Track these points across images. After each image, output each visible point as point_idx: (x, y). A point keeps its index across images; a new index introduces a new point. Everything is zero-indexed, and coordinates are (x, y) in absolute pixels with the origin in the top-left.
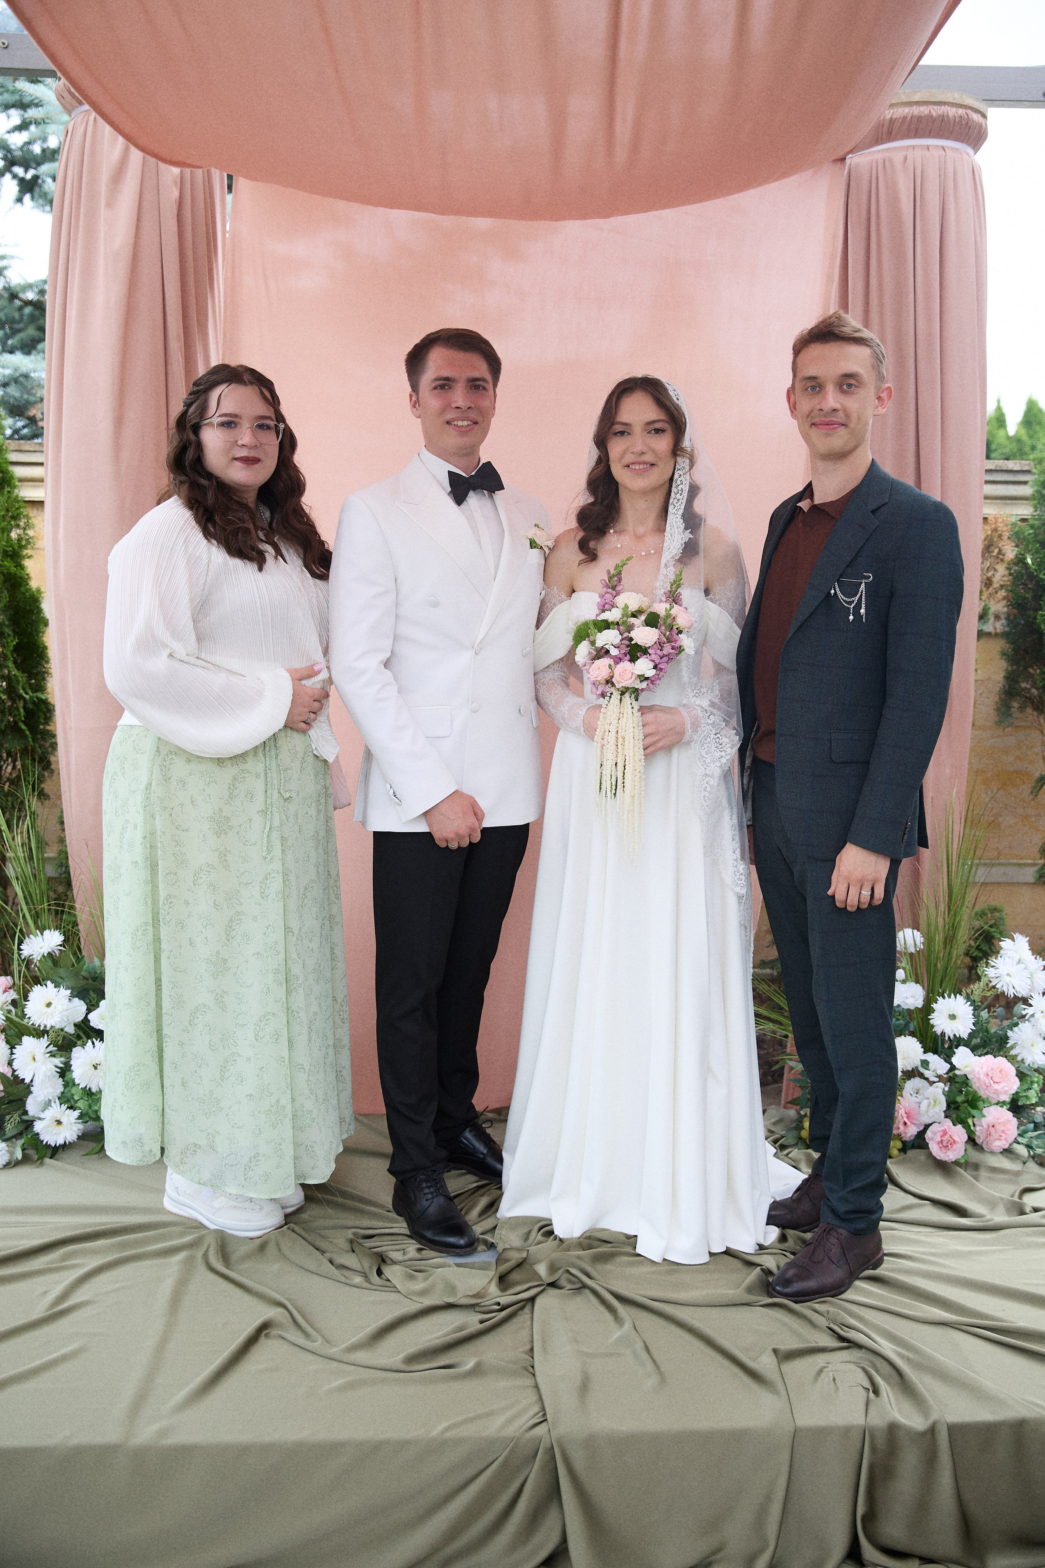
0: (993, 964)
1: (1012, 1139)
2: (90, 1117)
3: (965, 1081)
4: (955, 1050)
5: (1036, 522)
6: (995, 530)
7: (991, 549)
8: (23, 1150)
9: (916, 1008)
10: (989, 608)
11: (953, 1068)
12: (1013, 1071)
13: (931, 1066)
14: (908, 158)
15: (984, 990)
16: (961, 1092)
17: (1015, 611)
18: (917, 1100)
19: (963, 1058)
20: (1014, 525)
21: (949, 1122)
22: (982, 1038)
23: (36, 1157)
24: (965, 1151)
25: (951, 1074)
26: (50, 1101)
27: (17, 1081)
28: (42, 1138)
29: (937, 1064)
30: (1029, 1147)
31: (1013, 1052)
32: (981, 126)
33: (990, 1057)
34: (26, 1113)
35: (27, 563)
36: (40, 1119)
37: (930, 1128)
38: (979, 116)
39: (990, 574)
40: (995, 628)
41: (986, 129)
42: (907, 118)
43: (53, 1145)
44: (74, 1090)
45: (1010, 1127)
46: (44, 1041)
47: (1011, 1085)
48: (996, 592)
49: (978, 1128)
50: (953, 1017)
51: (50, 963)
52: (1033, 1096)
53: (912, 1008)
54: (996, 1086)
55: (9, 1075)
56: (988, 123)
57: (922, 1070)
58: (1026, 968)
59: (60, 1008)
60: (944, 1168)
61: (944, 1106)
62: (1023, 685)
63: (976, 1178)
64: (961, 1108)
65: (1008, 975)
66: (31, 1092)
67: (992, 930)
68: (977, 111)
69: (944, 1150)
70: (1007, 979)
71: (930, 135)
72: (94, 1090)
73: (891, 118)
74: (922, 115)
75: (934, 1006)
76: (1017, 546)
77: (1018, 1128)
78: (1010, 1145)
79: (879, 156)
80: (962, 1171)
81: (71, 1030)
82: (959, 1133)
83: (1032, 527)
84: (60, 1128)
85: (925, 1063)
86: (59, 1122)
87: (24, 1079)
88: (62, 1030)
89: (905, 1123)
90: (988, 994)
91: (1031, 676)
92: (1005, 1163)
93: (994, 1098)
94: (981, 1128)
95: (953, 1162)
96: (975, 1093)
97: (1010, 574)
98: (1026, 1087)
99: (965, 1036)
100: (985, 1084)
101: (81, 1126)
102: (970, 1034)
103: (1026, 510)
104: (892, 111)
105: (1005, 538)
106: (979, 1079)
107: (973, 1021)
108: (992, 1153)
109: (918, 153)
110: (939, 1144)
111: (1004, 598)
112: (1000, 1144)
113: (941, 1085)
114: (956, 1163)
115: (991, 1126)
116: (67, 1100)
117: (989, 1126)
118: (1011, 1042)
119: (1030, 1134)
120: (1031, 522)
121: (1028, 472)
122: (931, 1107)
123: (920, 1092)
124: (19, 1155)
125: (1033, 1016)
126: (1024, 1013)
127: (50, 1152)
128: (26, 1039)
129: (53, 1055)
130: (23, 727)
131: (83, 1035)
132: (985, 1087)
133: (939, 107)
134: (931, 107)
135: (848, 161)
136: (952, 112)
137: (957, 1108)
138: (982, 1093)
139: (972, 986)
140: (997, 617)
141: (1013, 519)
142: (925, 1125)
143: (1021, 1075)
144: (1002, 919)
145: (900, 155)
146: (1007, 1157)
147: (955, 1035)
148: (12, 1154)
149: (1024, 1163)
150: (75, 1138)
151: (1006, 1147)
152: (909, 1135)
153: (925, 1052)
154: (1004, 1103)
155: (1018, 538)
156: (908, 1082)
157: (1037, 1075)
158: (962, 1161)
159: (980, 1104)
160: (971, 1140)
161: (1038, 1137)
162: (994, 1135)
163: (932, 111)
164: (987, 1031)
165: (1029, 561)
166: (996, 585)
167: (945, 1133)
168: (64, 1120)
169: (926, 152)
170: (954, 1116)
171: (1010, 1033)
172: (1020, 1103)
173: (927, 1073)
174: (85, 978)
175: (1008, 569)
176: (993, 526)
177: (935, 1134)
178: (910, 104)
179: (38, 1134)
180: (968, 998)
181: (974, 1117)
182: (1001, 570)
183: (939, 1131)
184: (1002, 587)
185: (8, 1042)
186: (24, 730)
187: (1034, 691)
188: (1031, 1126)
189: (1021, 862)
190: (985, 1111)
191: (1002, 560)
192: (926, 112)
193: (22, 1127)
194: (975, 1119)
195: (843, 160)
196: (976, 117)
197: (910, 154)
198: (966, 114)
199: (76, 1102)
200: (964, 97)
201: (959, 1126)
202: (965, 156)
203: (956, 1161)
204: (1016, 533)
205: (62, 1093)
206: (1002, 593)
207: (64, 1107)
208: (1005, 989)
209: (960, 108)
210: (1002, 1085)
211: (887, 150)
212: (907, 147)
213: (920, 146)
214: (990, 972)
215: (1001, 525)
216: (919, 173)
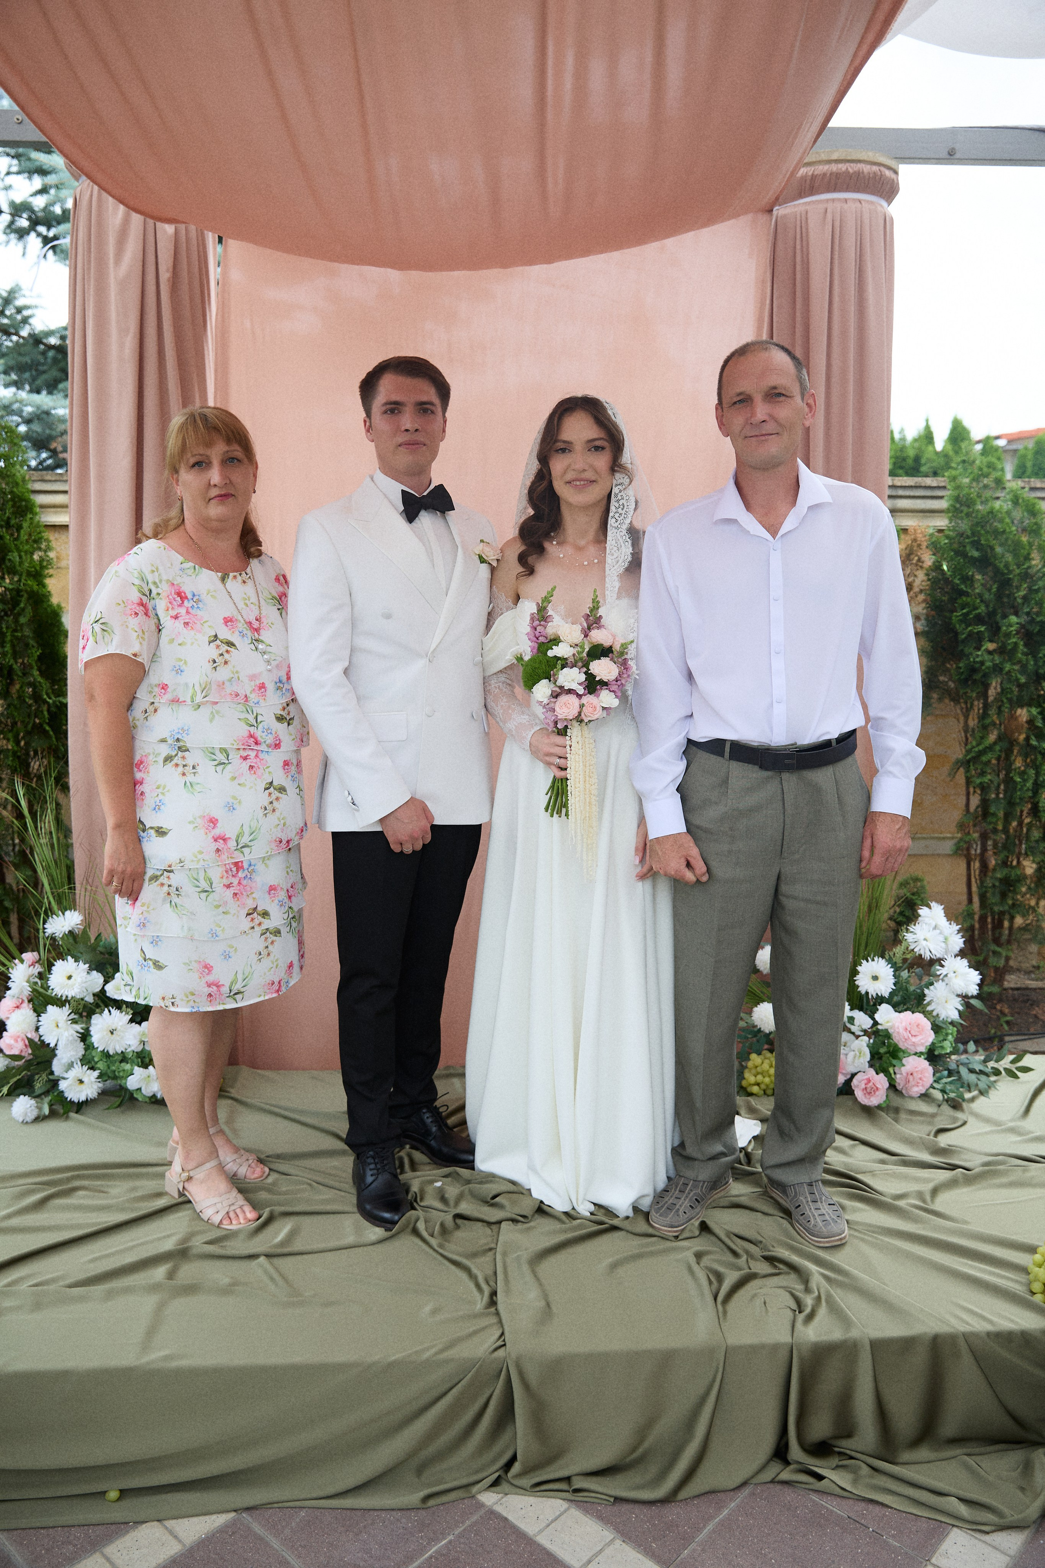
0: (912, 930)
1: (928, 1085)
2: (109, 1077)
3: (887, 1035)
4: (878, 1007)
5: (951, 533)
6: (915, 540)
7: (912, 557)
8: (51, 1105)
11: (876, 1023)
12: (928, 1025)
13: (856, 1022)
14: (829, 210)
15: (904, 953)
16: (884, 1043)
17: (933, 613)
19: (886, 1015)
20: (932, 535)
21: (872, 1072)
22: (902, 997)
23: (62, 1111)
24: (887, 1096)
25: (874, 1029)
26: (72, 1063)
27: (44, 1045)
28: (66, 1095)
29: (862, 1020)
30: (943, 1091)
31: (929, 1008)
32: (893, 181)
33: (909, 1013)
34: (52, 1073)
35: (48, 581)
36: (64, 1078)
37: (856, 1077)
38: (891, 171)
39: (911, 580)
41: (898, 183)
42: (826, 174)
43: (76, 1101)
44: (94, 1053)
45: (927, 1075)
46: (66, 1010)
47: (929, 1037)
48: (916, 596)
49: (898, 1076)
50: (875, 978)
51: (71, 940)
52: (948, 1046)
54: (914, 1039)
55: (37, 1040)
56: (900, 178)
57: (848, 1025)
58: (941, 933)
59: (79, 980)
60: (868, 1112)
61: (868, 1057)
62: (941, 678)
63: (896, 1120)
64: (884, 1058)
65: (925, 939)
66: (55, 1055)
67: (914, 898)
68: (889, 168)
69: (867, 1095)
70: (924, 943)
71: (847, 189)
72: (111, 1053)
73: (813, 175)
74: (841, 172)
75: (859, 968)
76: (934, 554)
77: (934, 1075)
78: (927, 1090)
79: (802, 209)
80: (884, 1114)
81: (90, 999)
82: (881, 1081)
83: (947, 537)
84: (82, 1086)
86: (81, 1082)
87: (49, 1044)
88: (82, 999)
90: (908, 956)
91: (948, 670)
92: (923, 1107)
93: (913, 1050)
94: (901, 1076)
95: (876, 1107)
96: (896, 1045)
97: (929, 580)
98: (941, 1038)
99: (886, 995)
100: (904, 1037)
101: (100, 1085)
102: (890, 993)
103: (942, 522)
105: (924, 547)
106: (898, 1033)
107: (893, 981)
108: (912, 1098)
109: (838, 205)
110: (863, 1090)
111: (924, 601)
112: (917, 1090)
113: (866, 1038)
114: (879, 1107)
116: (88, 1061)
117: (908, 1074)
118: (927, 999)
119: (945, 1080)
120: (947, 532)
121: (944, 488)
122: (857, 1058)
123: (849, 1045)
124: (46, 1111)
125: (946, 975)
126: (938, 973)
127: (75, 1108)
128: (50, 1008)
129: (74, 1021)
130: (47, 728)
131: (101, 1005)
132: (904, 1040)
133: (855, 165)
134: (848, 164)
135: (775, 212)
136: (866, 169)
137: (880, 1058)
138: (902, 1046)
139: (894, 950)
141: (931, 531)
142: (852, 1074)
143: (937, 1028)
144: (923, 887)
145: (822, 206)
146: (923, 1101)
147: (877, 994)
148: (40, 1109)
149: (939, 1106)
150: (95, 1095)
151: (923, 1092)
154: (922, 1053)
155: (935, 547)
157: (951, 1027)
158: (884, 1105)
159: (901, 1054)
160: (892, 1086)
161: (951, 1083)
162: (912, 1083)
163: (849, 168)
164: (907, 990)
165: (945, 568)
166: (916, 589)
167: (869, 1081)
168: (85, 1079)
169: (845, 204)
170: (878, 1065)
171: (926, 991)
172: (936, 1053)
173: (854, 1028)
174: (101, 953)
175: (927, 575)
176: (915, 536)
177: (860, 1082)
178: (829, 162)
179: (62, 1092)
180: (890, 961)
181: (894, 1066)
182: (921, 576)
183: (864, 1079)
184: (921, 591)
185: (35, 1010)
186: (47, 732)
187: (952, 685)
188: (946, 1073)
189: (942, 836)
190: (904, 1061)
191: (921, 567)
192: (844, 169)
193: (48, 1086)
194: (895, 1068)
195: (770, 211)
196: (888, 173)
197: (830, 206)
198: (880, 170)
199: (96, 1063)
200: (878, 155)
201: (882, 1075)
202: (879, 207)
203: (878, 1105)
204: (933, 543)
205: (84, 1056)
206: (921, 597)
207: (85, 1068)
208: (922, 952)
209: (874, 165)
210: (919, 1038)
211: (809, 203)
212: (827, 201)
213: (839, 200)
214: (909, 937)
215: (919, 536)
216: (837, 224)
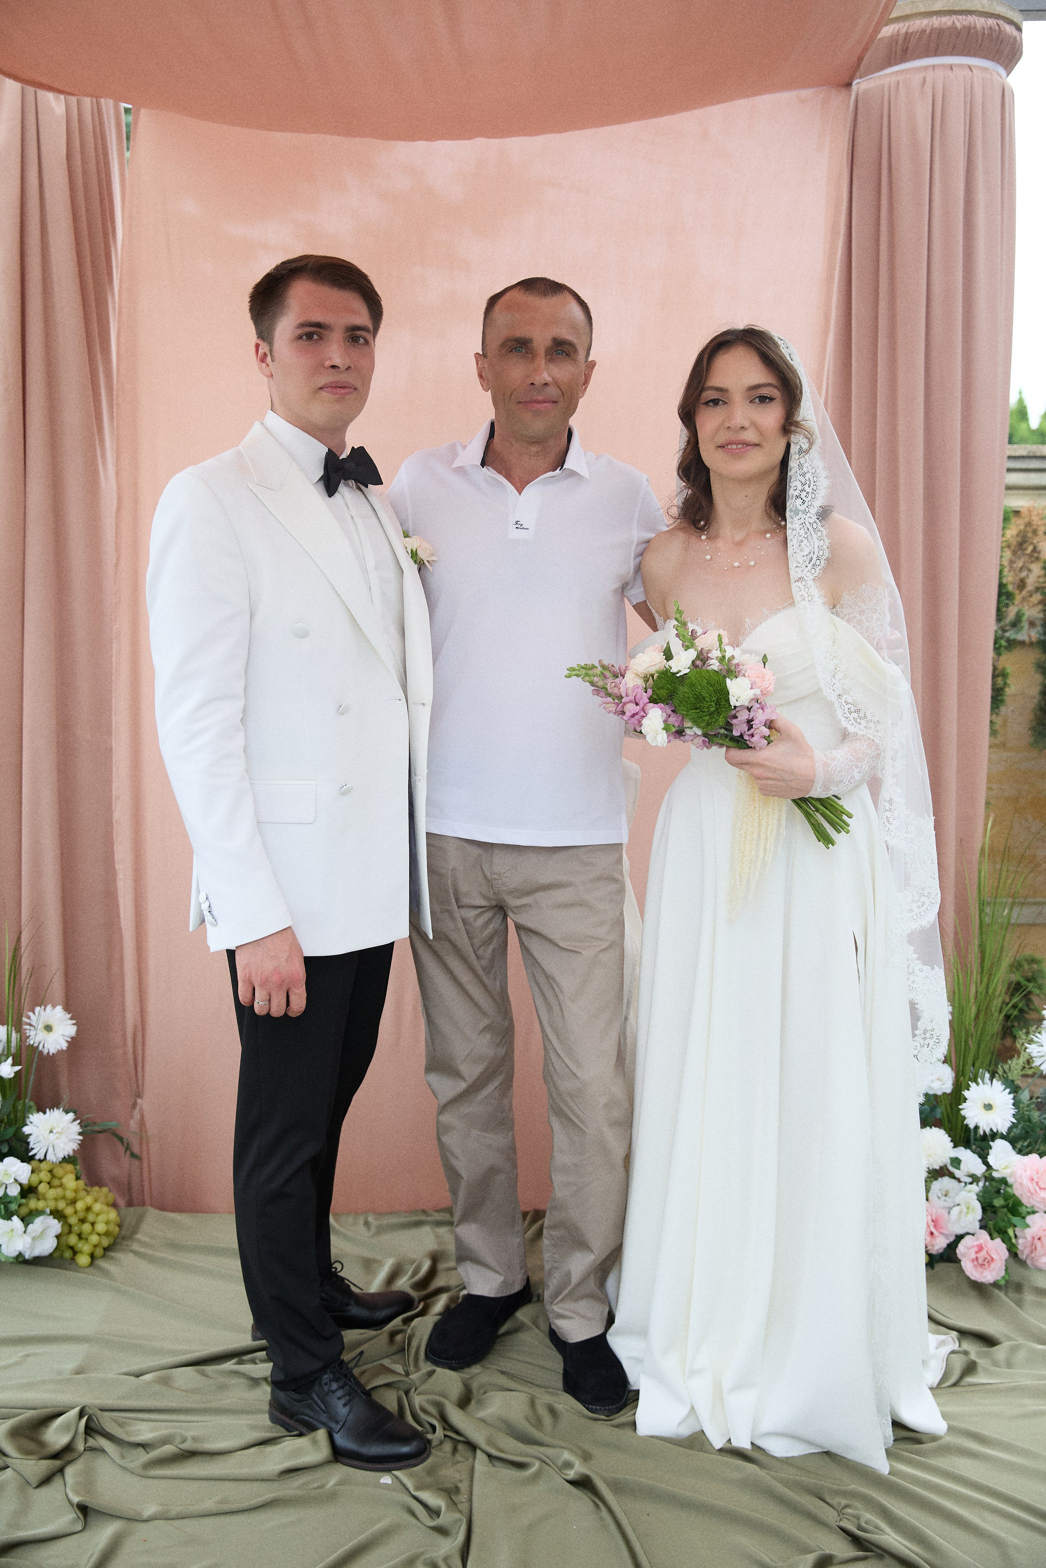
0: (1035, 1039)
3: (1004, 1183)
4: (991, 1143)
6: (1029, 524)
7: (1025, 546)
9: (944, 1094)
10: (1023, 614)
11: (989, 1167)
13: (962, 1164)
14: (927, 79)
15: (1024, 1067)
16: (1000, 1194)
18: (946, 1205)
19: (1002, 1157)
21: (984, 1235)
22: (1023, 1128)
24: (1006, 1270)
25: (987, 1175)
29: (970, 1161)
32: (1015, 38)
33: (1034, 1157)
37: (963, 1242)
38: (1013, 28)
39: (1023, 575)
40: (1030, 637)
41: (1021, 45)
42: (925, 31)
48: (1031, 596)
49: (1020, 1241)
50: (988, 1107)
53: (939, 1093)
54: (1042, 1194)
56: (1023, 36)
57: (951, 1169)
60: (980, 1290)
61: (978, 1213)
63: (1019, 1303)
64: (999, 1214)
67: (1031, 987)
68: (1011, 22)
69: (978, 1268)
71: (954, 51)
73: (907, 33)
74: (945, 27)
75: (966, 1093)
79: (894, 79)
80: (1002, 1295)
82: (997, 1248)
85: (956, 1162)
89: (932, 1233)
90: (1030, 1073)
94: (1024, 1240)
95: (990, 1284)
96: (1016, 1199)
99: (1004, 1130)
100: (1030, 1191)
102: (1009, 1127)
104: (907, 25)
105: (1041, 533)
106: (1021, 1184)
107: (1013, 1111)
108: (1040, 1271)
109: (940, 73)
110: (973, 1261)
111: (1040, 602)
113: (975, 1188)
114: (995, 1285)
115: (1036, 1238)
117: (1033, 1238)
122: (964, 1213)
123: (950, 1194)
132: (1029, 1195)
133: (964, 17)
134: (954, 17)
135: (854, 86)
136: (980, 22)
137: (995, 1212)
138: (1025, 1200)
139: (1009, 1062)
140: (1032, 624)
142: (957, 1236)
144: (1040, 971)
145: (917, 78)
147: (991, 1130)
152: (936, 1248)
153: (955, 1147)
156: (935, 1183)
158: (1002, 1283)
159: (1023, 1211)
160: (1014, 1254)
162: (1040, 1250)
163: (956, 21)
164: (1029, 1120)
166: (1030, 587)
167: (980, 1248)
169: (949, 73)
170: (992, 1225)
173: (957, 1173)
176: (1027, 520)
177: (969, 1248)
178: (930, 14)
180: (1006, 1081)
181: (1016, 1226)
183: (973, 1247)
184: (1037, 589)
190: (1028, 1220)
191: (1038, 559)
192: (949, 23)
194: (1017, 1229)
195: (849, 85)
196: (1009, 29)
198: (998, 25)
200: (995, 3)
201: (998, 1240)
202: (995, 76)
203: (994, 1282)
206: (1038, 597)
209: (990, 17)
211: (902, 72)
212: (926, 68)
213: (943, 66)
214: (1033, 1049)
215: (1036, 520)
216: (939, 101)
